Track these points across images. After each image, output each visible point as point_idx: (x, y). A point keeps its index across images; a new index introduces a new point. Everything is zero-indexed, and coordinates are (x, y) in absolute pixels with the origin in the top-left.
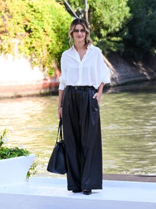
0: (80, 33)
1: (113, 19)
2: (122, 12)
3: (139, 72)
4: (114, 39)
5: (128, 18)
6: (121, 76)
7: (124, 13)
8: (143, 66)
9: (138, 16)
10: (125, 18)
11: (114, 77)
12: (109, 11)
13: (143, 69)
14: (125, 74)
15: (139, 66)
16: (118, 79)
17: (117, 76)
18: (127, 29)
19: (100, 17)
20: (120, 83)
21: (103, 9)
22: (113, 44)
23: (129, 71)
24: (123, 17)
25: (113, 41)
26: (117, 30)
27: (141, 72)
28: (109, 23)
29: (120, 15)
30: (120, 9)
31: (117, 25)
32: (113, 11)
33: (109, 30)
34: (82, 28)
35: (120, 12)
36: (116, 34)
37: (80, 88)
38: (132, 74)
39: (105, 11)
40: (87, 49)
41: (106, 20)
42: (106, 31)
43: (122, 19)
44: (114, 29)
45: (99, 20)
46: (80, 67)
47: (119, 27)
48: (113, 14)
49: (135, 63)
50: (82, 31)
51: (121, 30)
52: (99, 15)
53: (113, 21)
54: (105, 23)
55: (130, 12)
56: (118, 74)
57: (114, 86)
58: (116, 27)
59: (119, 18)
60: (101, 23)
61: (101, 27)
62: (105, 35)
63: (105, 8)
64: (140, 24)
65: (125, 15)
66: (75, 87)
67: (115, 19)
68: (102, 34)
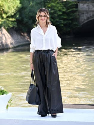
0: (43, 18)
1: (10, 8)
2: (15, 3)
3: (25, 39)
4: (11, 19)
5: (19, 7)
6: (16, 42)
7: (16, 4)
8: (27, 36)
9: (24, 6)
10: (17, 7)
11: (12, 43)
12: (7, 3)
13: (27, 37)
14: (17, 40)
15: (25, 35)
16: (14, 44)
17: (13, 42)
18: (18, 14)
19: (2, 6)
20: (15, 46)
21: (4, 2)
22: (10, 23)
23: (19, 39)
24: (16, 6)
25: (10, 21)
26: (13, 14)
27: (26, 39)
28: (8, 10)
29: (14, 5)
30: (14, 2)
31: (12, 11)
32: (10, 3)
33: (8, 15)
34: (44, 14)
35: (14, 4)
36: (12, 17)
37: (44, 51)
38: (21, 40)
39: (5, 3)
40: (48, 27)
41: (6, 9)
42: (6, 15)
43: (15, 8)
44: (11, 14)
45: (2, 8)
46: (44, 38)
47: (14, 12)
48: (10, 4)
49: (22, 34)
50: (44, 16)
51: (15, 14)
52: (1, 5)
53: (10, 9)
54: (5, 10)
55: (20, 3)
56: (14, 40)
57: (12, 48)
58: (12, 13)
59: (13, 7)
60: (3, 10)
61: (3, 13)
62: (6, 17)
63: (5, 1)
64: (26, 10)
65: (17, 5)
66: (41, 50)
67: (11, 7)
68: (3, 17)
